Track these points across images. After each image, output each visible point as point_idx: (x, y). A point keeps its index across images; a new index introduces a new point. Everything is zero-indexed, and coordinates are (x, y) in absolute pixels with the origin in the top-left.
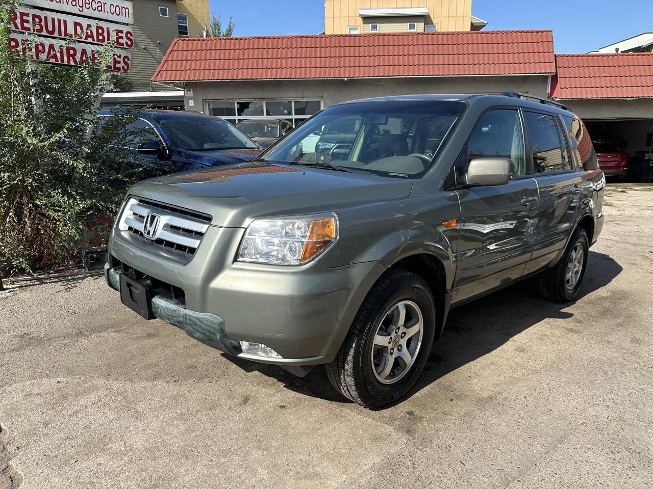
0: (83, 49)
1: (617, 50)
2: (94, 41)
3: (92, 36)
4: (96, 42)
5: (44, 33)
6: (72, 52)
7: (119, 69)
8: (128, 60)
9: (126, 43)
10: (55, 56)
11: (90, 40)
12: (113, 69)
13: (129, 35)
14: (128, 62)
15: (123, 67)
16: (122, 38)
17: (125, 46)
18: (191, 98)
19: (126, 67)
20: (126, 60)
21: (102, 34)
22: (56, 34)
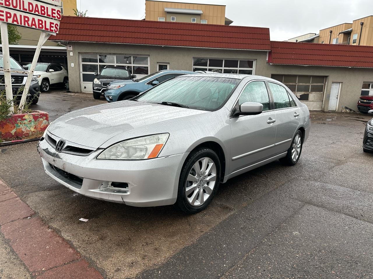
0: (33, 18)
1: (297, 41)
2: (39, 14)
3: (38, 11)
4: (40, 14)
5: (11, 7)
6: (26, 19)
7: (52, 31)
8: (58, 26)
9: (57, 16)
10: (17, 21)
11: (37, 13)
12: (49, 31)
13: (59, 12)
14: (58, 27)
15: (55, 30)
16: (55, 13)
17: (56, 18)
18: (71, 51)
19: (56, 30)
20: (57, 26)
21: (44, 10)
22: (18, 8)
